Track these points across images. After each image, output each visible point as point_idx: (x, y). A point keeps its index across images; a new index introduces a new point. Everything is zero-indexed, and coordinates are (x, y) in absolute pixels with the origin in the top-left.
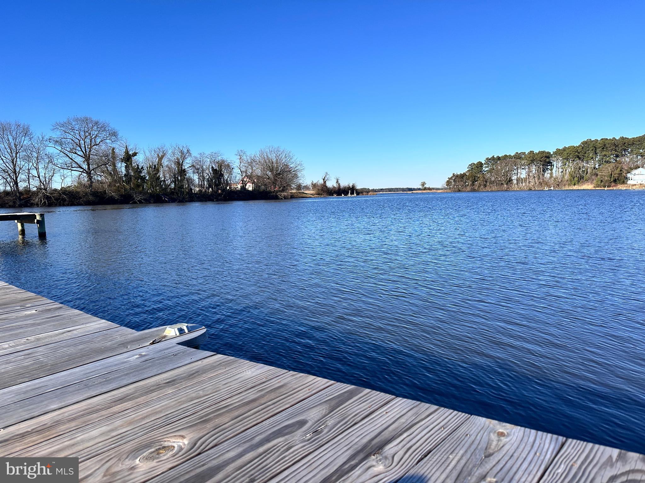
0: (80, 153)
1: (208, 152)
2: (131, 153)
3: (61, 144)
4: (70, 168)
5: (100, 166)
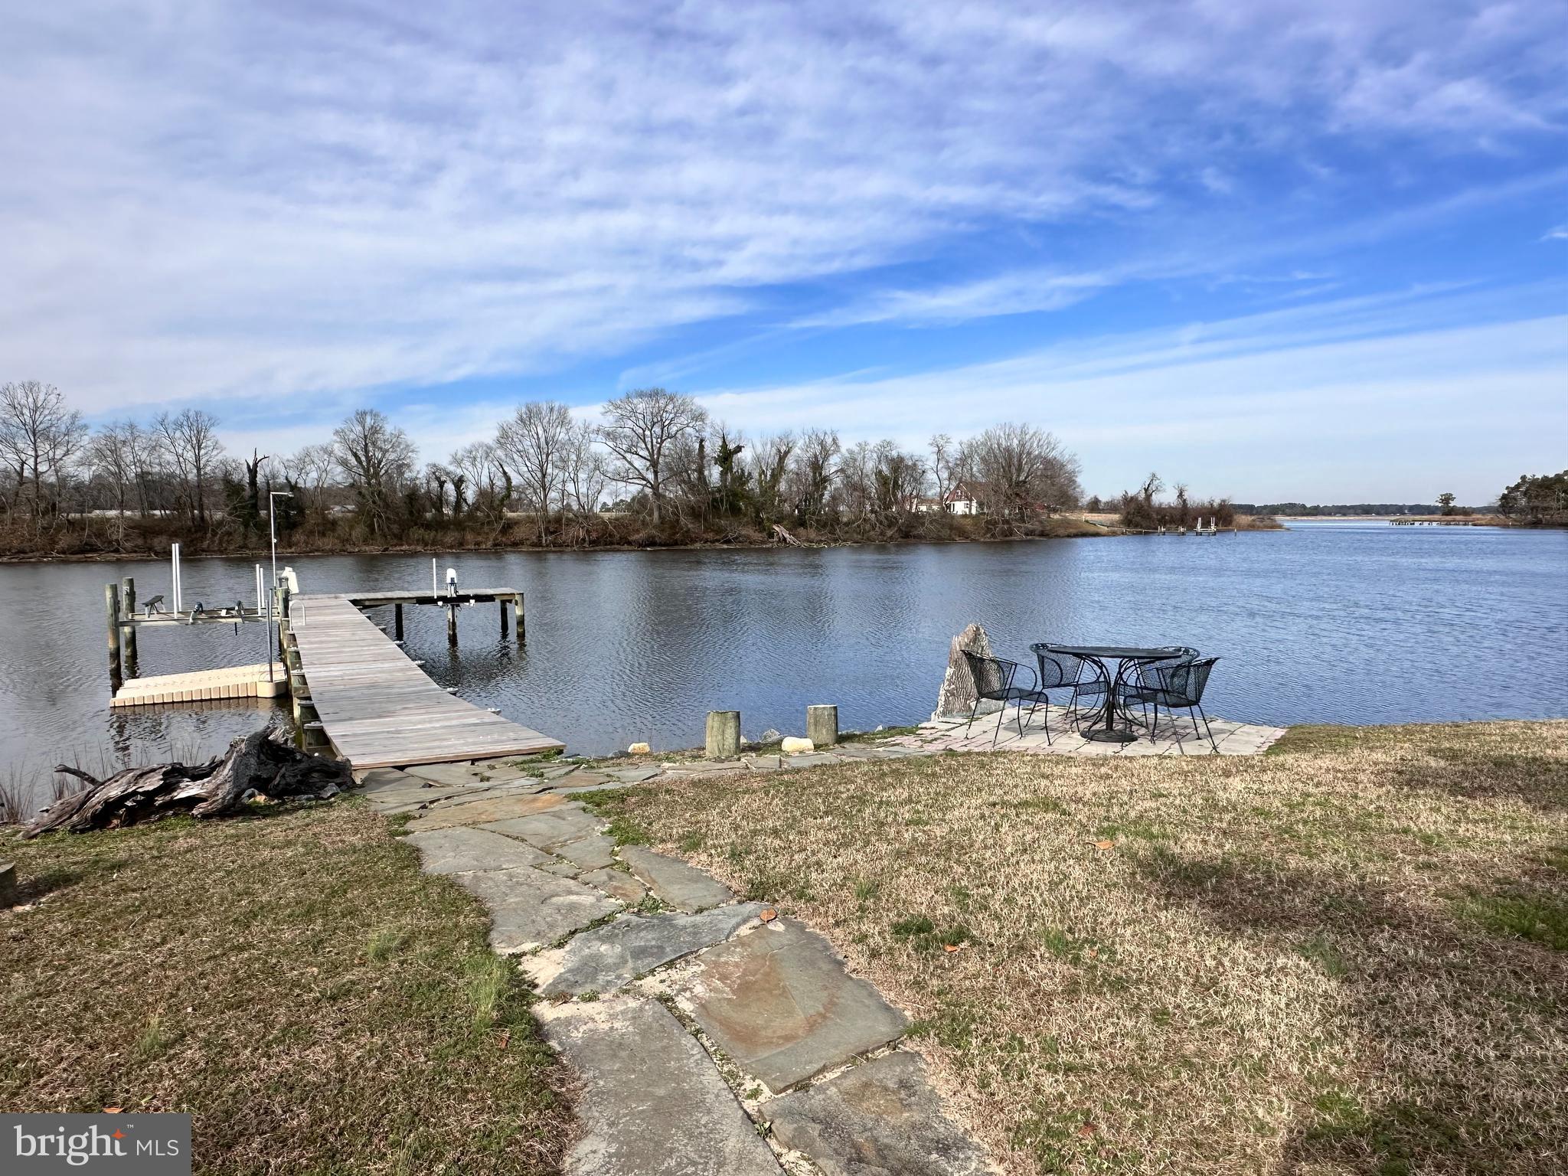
0: (644, 453)
1: (874, 441)
2: (732, 446)
3: (614, 439)
4: (626, 479)
5: (678, 472)
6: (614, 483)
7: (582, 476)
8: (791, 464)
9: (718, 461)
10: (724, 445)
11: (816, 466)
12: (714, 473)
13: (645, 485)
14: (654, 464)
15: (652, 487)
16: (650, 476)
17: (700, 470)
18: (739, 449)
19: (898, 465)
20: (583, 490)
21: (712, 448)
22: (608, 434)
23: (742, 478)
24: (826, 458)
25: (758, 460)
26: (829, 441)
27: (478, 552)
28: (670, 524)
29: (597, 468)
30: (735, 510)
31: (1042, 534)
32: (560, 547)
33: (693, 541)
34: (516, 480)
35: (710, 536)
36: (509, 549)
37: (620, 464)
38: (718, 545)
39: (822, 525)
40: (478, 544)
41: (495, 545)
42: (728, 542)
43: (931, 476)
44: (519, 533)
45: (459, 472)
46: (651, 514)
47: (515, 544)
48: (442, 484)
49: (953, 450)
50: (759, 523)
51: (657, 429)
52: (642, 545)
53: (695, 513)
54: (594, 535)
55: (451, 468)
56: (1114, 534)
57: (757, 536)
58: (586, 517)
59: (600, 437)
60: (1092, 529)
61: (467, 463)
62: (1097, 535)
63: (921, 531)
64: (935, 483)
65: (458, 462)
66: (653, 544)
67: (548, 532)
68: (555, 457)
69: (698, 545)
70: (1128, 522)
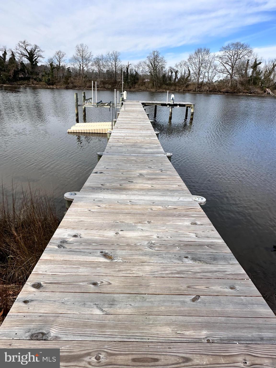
0: (230, 64)
2: (258, 62)
4: (223, 72)
5: (239, 71)
6: (219, 73)
7: (210, 71)
9: (252, 67)
10: (256, 62)
12: (250, 71)
13: (228, 74)
14: (232, 67)
15: (230, 75)
16: (230, 71)
17: (246, 70)
18: (260, 63)
20: (210, 75)
21: (251, 63)
22: (220, 58)
23: (259, 73)
25: (265, 67)
27: (179, 92)
28: (234, 87)
29: (215, 68)
30: (255, 83)
32: (201, 92)
33: (240, 92)
34: (192, 72)
35: (246, 91)
36: (187, 92)
37: (223, 68)
38: (248, 94)
40: (179, 90)
41: (184, 91)
42: (251, 93)
44: (190, 87)
45: (177, 69)
46: (229, 83)
47: (189, 91)
48: (172, 73)
50: (262, 88)
51: (236, 56)
52: (224, 93)
53: (242, 84)
54: (211, 89)
55: (175, 68)
57: (260, 92)
58: (209, 84)
59: (218, 59)
61: (179, 67)
65: (177, 66)
66: (227, 93)
67: (198, 88)
68: (203, 65)
69: (241, 94)
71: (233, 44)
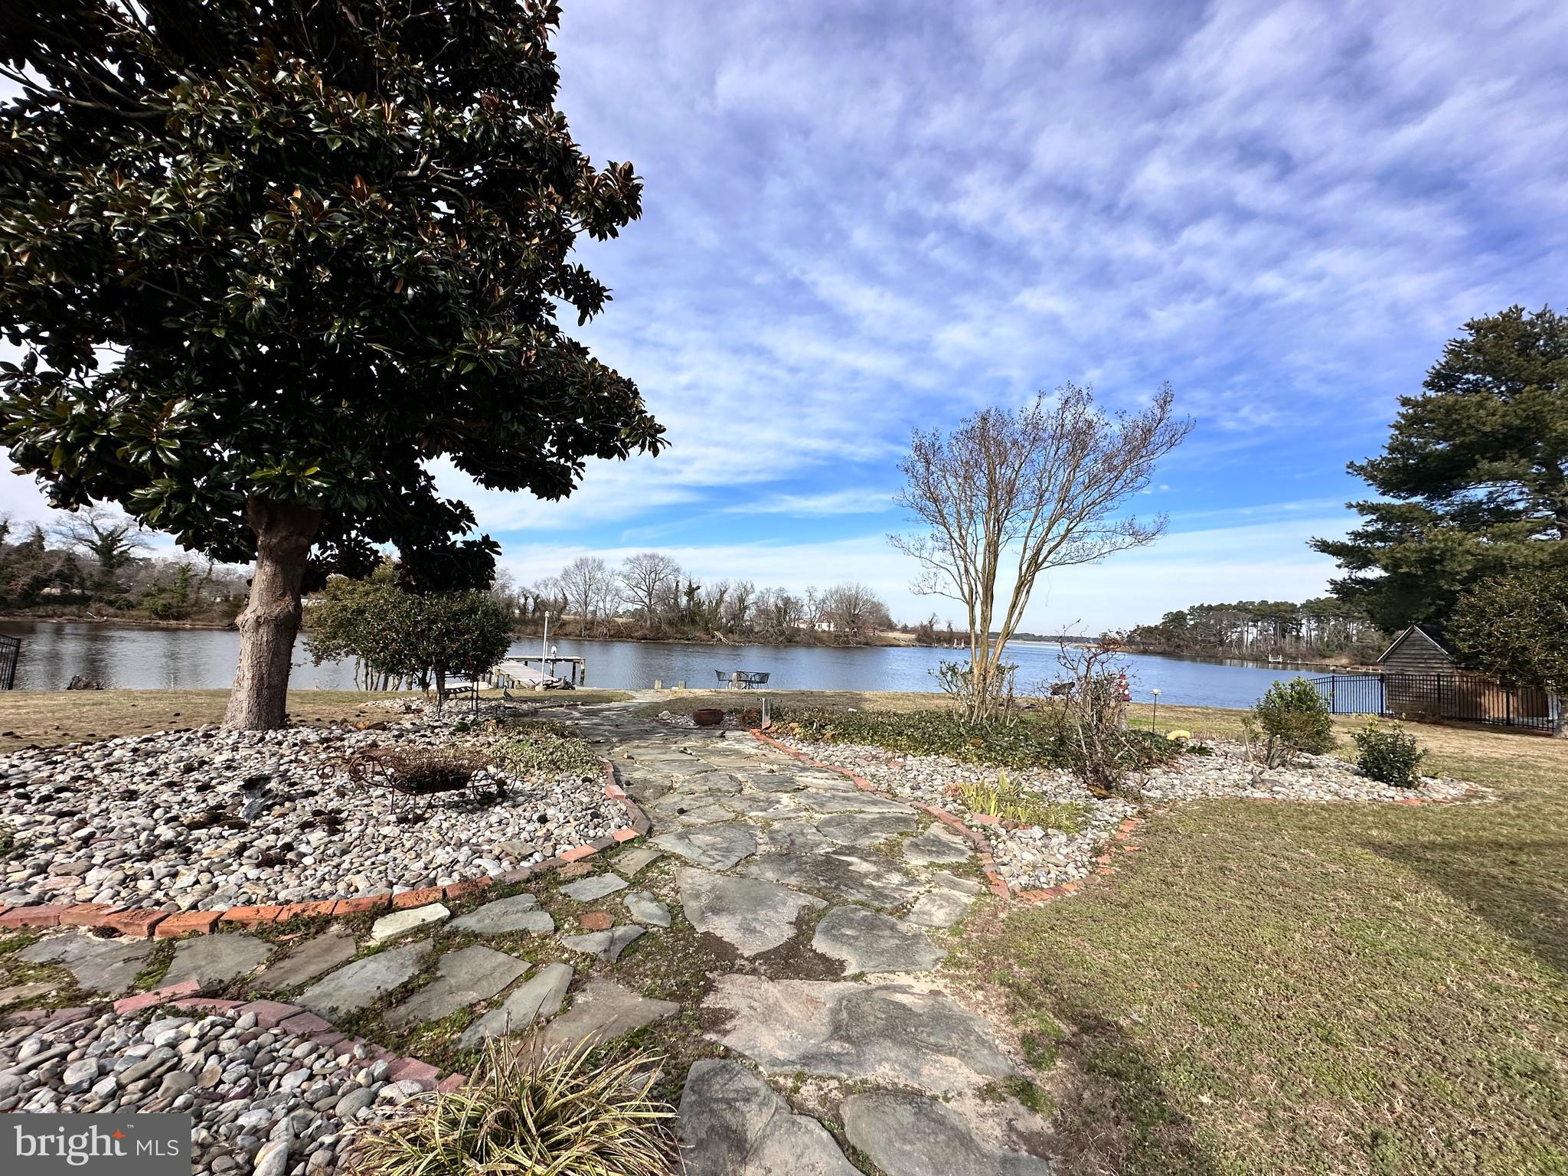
0: (645, 588)
1: (775, 587)
2: (694, 586)
3: (628, 579)
4: (633, 602)
5: (663, 600)
6: (626, 603)
7: (608, 598)
8: (726, 597)
9: (686, 594)
10: (690, 585)
11: (741, 600)
12: (684, 601)
13: (643, 605)
14: (650, 594)
15: (647, 607)
16: (647, 601)
17: (676, 599)
18: (698, 588)
19: (787, 601)
20: (608, 606)
21: (683, 587)
22: (625, 576)
23: (699, 604)
24: (747, 595)
25: (708, 594)
26: (749, 586)
28: (656, 628)
29: (617, 594)
30: (693, 622)
31: (867, 644)
32: (592, 638)
33: (669, 638)
34: (570, 598)
35: (679, 636)
37: (631, 593)
38: (682, 641)
39: (742, 633)
42: (688, 640)
43: (806, 609)
44: (569, 629)
45: (537, 592)
46: (646, 621)
47: (566, 635)
48: (526, 599)
49: (819, 595)
50: (707, 630)
51: (653, 575)
52: (639, 639)
53: (671, 623)
54: (612, 632)
55: (533, 590)
56: (908, 646)
57: (704, 637)
58: (608, 621)
59: (620, 578)
60: (897, 643)
61: (542, 587)
62: (898, 646)
63: (798, 639)
64: (808, 611)
65: (537, 587)
66: (646, 639)
67: (586, 629)
68: (593, 587)
69: (671, 641)
70: (919, 640)
71: (645, 556)
